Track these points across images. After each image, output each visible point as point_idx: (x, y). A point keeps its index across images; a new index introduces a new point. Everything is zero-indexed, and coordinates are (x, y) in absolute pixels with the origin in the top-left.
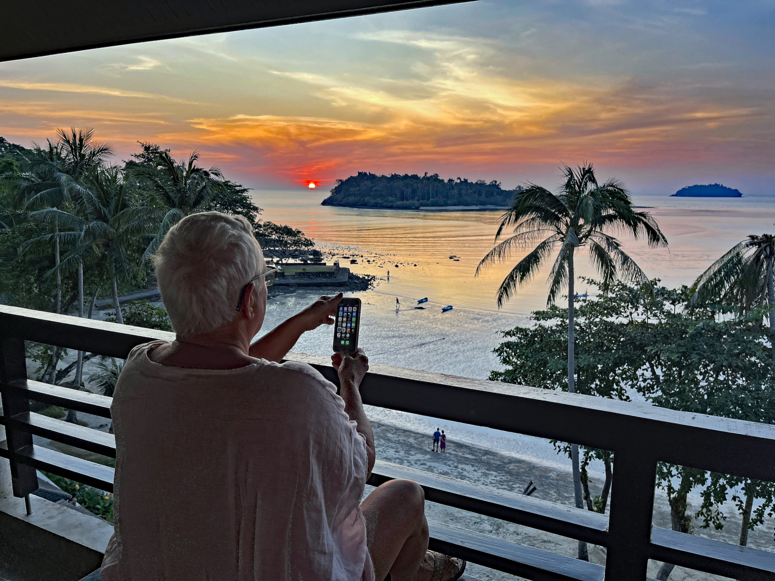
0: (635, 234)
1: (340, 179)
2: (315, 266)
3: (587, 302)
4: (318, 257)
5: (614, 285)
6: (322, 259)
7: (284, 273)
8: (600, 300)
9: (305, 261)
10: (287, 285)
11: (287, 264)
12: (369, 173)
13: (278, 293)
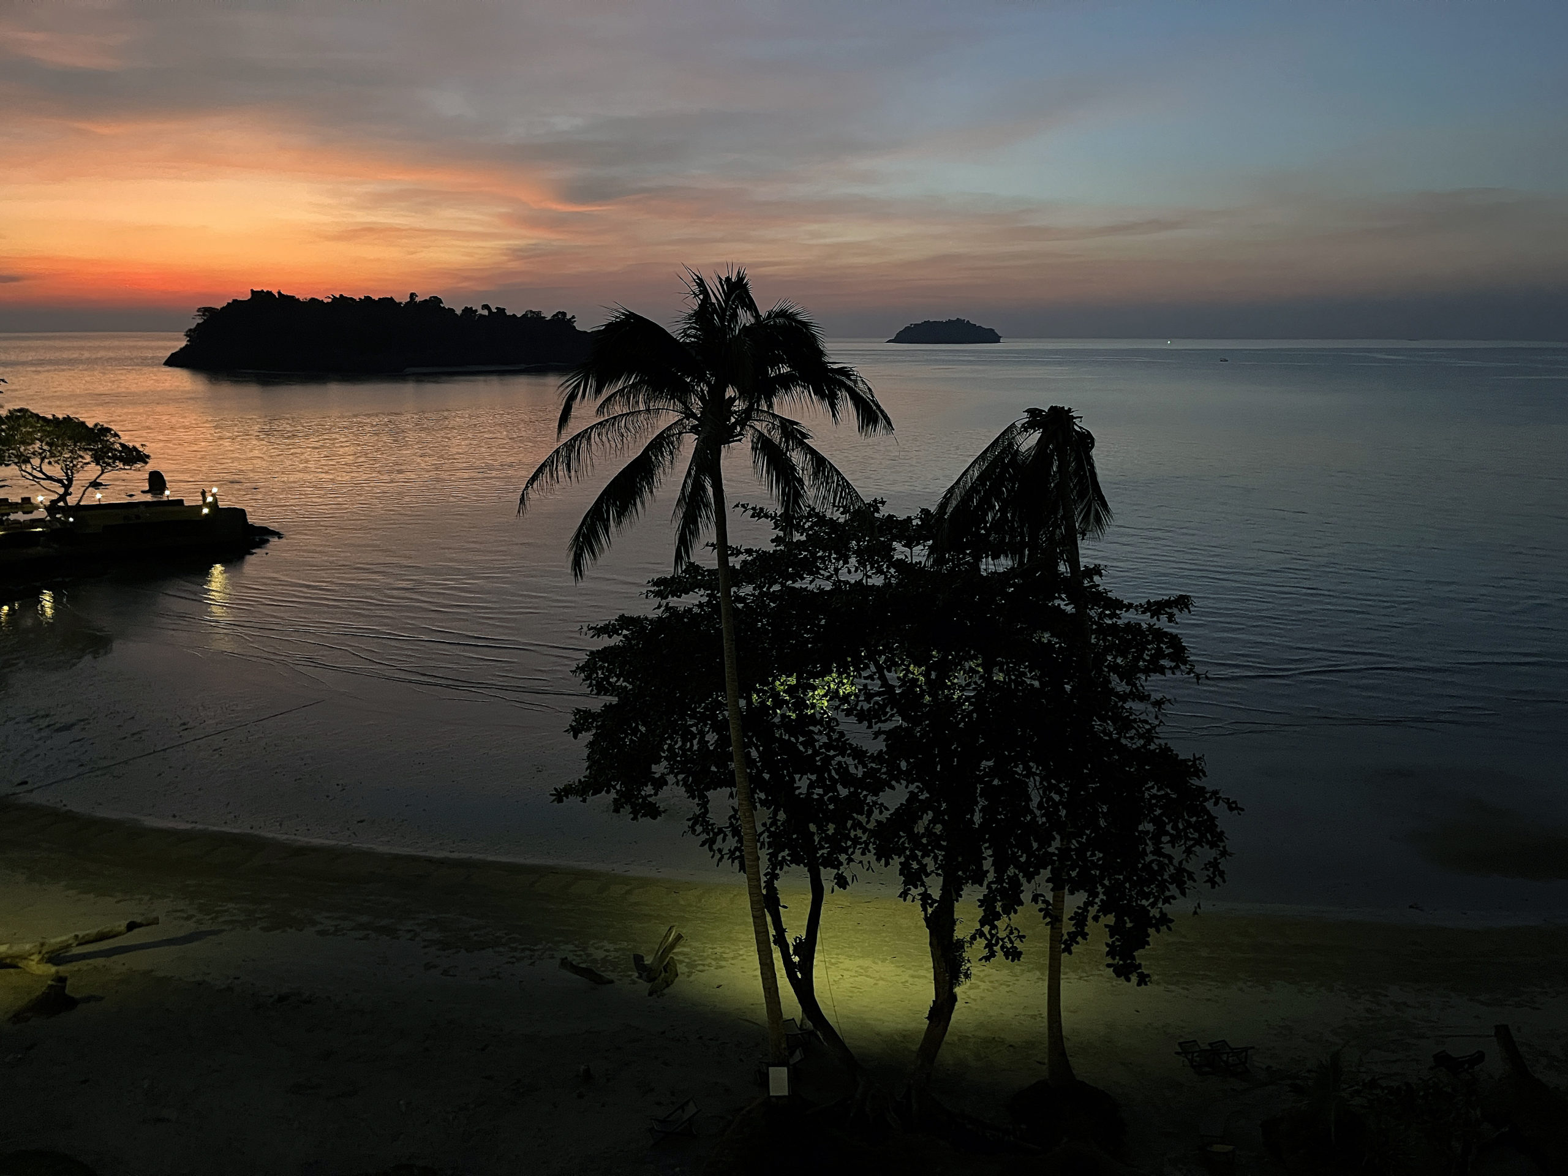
0: (834, 415)
1: (207, 305)
3: (755, 555)
5: (803, 517)
8: (778, 548)
11: (78, 507)
12: (279, 293)
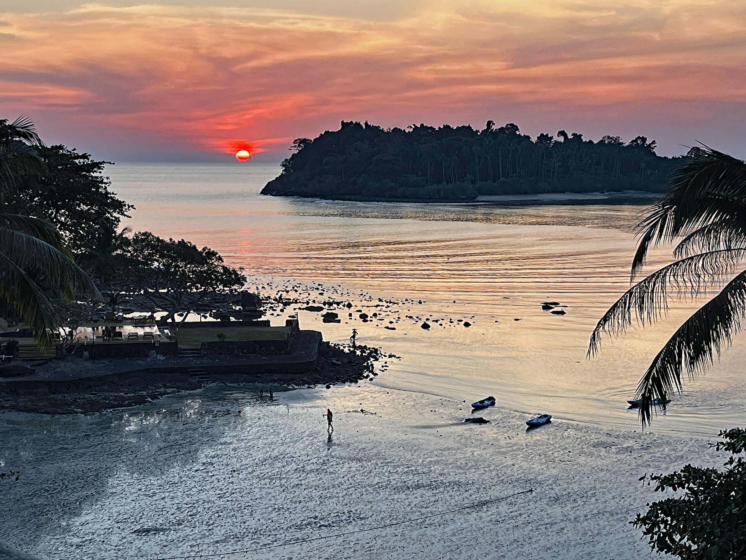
1: (302, 137)
2: (245, 329)
4: (252, 308)
6: (263, 313)
7: (176, 343)
9: (225, 318)
10: (185, 371)
11: (183, 324)
12: (366, 124)
13: (162, 390)
